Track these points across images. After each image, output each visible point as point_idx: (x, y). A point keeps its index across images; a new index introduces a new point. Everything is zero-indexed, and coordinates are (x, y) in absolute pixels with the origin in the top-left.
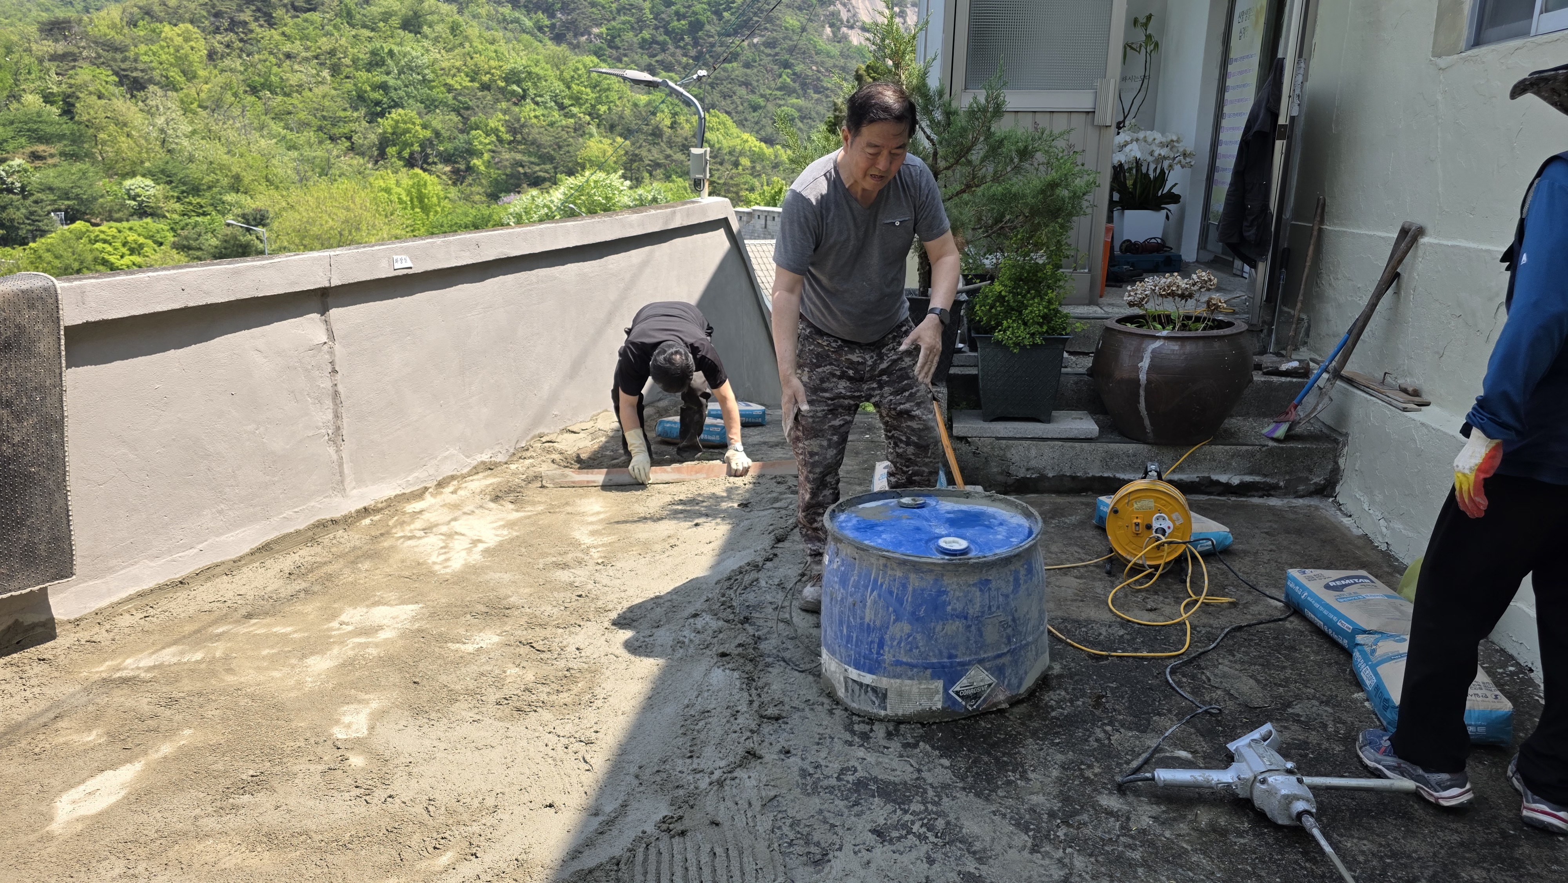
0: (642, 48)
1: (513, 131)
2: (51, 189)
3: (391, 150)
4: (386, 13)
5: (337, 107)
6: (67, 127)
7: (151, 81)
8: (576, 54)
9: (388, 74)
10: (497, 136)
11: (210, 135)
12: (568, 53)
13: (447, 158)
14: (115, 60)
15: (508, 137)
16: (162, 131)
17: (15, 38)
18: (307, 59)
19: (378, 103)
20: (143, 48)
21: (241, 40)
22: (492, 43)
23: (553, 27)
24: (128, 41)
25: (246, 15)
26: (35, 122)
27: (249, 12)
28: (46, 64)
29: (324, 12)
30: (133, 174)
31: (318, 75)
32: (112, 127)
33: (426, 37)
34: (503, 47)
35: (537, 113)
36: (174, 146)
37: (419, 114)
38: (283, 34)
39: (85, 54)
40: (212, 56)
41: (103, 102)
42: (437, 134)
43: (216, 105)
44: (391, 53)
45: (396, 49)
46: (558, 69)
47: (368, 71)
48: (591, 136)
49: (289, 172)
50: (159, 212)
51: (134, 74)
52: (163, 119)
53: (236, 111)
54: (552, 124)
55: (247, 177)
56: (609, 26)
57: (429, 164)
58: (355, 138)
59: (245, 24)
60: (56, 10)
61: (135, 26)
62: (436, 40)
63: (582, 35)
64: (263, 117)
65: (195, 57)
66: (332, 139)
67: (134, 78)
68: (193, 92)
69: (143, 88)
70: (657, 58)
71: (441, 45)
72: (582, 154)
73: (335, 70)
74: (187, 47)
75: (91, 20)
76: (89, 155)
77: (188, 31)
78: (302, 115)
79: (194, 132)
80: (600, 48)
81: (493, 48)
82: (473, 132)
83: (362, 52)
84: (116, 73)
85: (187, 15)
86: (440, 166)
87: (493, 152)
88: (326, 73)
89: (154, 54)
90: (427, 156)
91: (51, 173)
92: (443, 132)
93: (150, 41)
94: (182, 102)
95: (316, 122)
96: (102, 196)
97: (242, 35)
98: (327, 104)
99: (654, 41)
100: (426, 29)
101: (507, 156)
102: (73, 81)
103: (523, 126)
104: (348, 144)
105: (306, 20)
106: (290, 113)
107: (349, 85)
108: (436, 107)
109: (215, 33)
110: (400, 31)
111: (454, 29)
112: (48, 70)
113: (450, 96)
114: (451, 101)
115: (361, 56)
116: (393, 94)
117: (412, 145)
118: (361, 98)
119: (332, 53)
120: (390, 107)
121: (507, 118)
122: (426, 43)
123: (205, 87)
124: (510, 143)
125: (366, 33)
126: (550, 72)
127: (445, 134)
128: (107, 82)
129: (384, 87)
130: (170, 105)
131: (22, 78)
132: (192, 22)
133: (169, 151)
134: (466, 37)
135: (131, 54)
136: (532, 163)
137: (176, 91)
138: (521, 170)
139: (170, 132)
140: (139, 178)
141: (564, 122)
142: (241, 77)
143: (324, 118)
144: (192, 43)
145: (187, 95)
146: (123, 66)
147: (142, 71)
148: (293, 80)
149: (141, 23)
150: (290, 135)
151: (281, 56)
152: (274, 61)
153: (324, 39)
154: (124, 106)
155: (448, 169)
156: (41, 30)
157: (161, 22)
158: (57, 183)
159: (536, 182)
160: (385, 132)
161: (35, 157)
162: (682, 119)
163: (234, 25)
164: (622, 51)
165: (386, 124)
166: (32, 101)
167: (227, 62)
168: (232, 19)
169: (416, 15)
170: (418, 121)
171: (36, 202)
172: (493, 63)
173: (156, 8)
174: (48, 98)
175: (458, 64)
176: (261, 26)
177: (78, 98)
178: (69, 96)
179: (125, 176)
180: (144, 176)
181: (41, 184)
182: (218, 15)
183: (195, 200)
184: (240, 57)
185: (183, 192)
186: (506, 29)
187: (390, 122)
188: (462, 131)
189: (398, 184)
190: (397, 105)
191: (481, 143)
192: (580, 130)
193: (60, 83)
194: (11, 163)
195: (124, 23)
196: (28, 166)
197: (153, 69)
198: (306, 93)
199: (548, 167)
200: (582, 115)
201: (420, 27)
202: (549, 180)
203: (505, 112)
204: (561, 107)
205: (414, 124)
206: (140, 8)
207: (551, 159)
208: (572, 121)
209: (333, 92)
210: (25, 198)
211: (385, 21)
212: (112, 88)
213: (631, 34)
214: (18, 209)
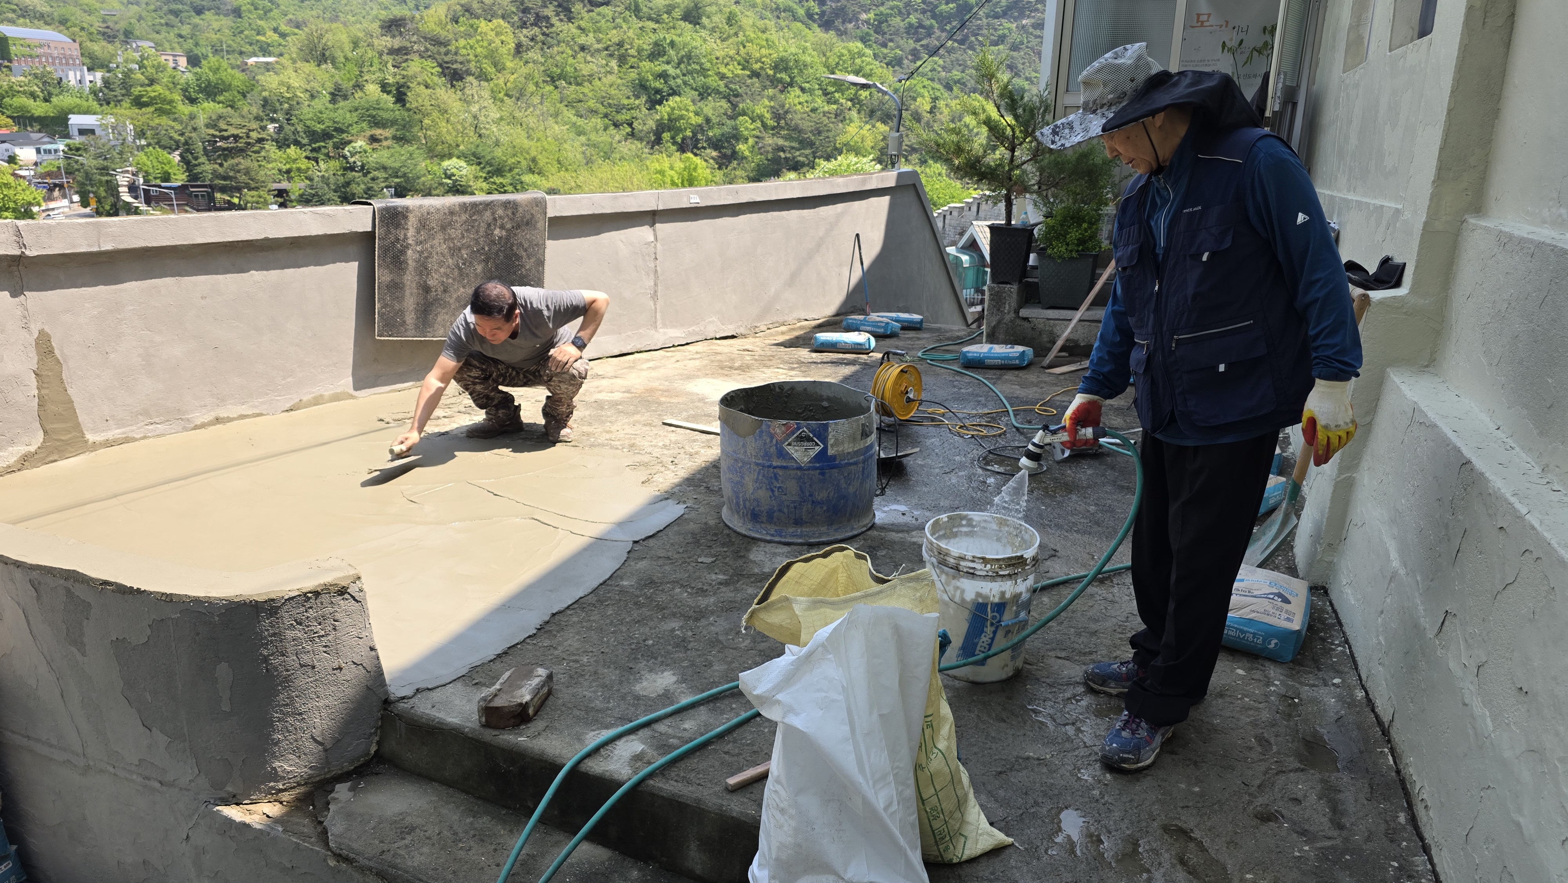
0: (908, 33)
1: (777, 117)
2: (385, 168)
3: (666, 136)
4: (670, 5)
5: (622, 95)
6: (399, 113)
7: (469, 73)
8: (843, 41)
9: (668, 63)
10: (762, 122)
11: (514, 121)
12: (835, 40)
13: (715, 144)
14: (439, 53)
15: (771, 123)
16: (475, 117)
17: (361, 35)
18: (598, 51)
19: (658, 91)
20: (462, 42)
21: (544, 34)
22: (763, 32)
23: (822, 14)
24: (451, 36)
25: (549, 11)
26: (375, 109)
27: (551, 8)
28: (385, 57)
29: (616, 6)
30: (450, 156)
31: (607, 65)
32: (435, 114)
33: (704, 27)
34: (773, 35)
35: (801, 100)
36: (483, 131)
37: (693, 101)
38: (579, 28)
39: (416, 47)
40: (519, 49)
41: (429, 91)
42: (708, 120)
43: (519, 95)
44: (672, 44)
45: (675, 38)
46: (824, 55)
47: (651, 61)
48: (851, 121)
49: (578, 156)
50: (469, 190)
51: (454, 66)
52: (477, 107)
53: (536, 100)
54: (814, 110)
55: (542, 161)
56: (877, 12)
57: (698, 149)
58: (635, 125)
59: (547, 18)
60: (393, 8)
61: (457, 22)
62: (713, 30)
63: (850, 22)
64: (558, 105)
65: (503, 50)
66: (616, 125)
67: (454, 69)
68: (501, 82)
69: (461, 78)
70: (924, 42)
71: (717, 35)
72: (840, 140)
73: (622, 60)
74: (498, 42)
75: (422, 18)
76: (416, 138)
77: (500, 26)
78: (592, 103)
79: (501, 119)
80: (867, 34)
81: (764, 36)
82: (741, 118)
83: (646, 43)
84: (440, 65)
85: (500, 12)
86: (708, 151)
87: (757, 137)
88: (614, 63)
89: (471, 47)
90: (697, 141)
91: (385, 153)
92: (713, 118)
93: (468, 36)
94: (492, 91)
95: (602, 110)
96: (424, 175)
97: (545, 29)
98: (613, 92)
99: (921, 26)
100: (704, 20)
101: (770, 141)
102: (405, 73)
103: (787, 112)
104: (629, 130)
105: (599, 14)
106: (580, 101)
107: (633, 75)
108: (709, 95)
109: (522, 28)
110: (682, 23)
111: (731, 19)
112: (387, 62)
113: (721, 83)
114: (722, 89)
115: (645, 47)
116: (672, 83)
117: (686, 129)
118: (641, 87)
119: (620, 44)
120: (669, 95)
121: (772, 104)
122: (704, 33)
123: (512, 78)
124: (773, 128)
125: (651, 25)
126: (816, 59)
127: (715, 120)
128: (432, 74)
129: (663, 75)
130: (483, 94)
131: (365, 69)
132: (503, 17)
133: (480, 136)
134: (740, 26)
135: (452, 48)
136: (793, 148)
137: (487, 80)
138: (782, 155)
139: (482, 119)
140: (455, 160)
141: (826, 108)
142: (542, 68)
143: (610, 105)
144: (503, 37)
145: (496, 85)
146: (446, 59)
147: (461, 63)
148: (585, 70)
149: (461, 19)
150: (580, 122)
151: (577, 48)
152: (570, 52)
153: (614, 32)
154: (447, 96)
155: (715, 154)
156: (382, 27)
157: (478, 19)
158: (389, 163)
159: (796, 167)
160: (662, 119)
161: (373, 139)
162: (941, 104)
163: (540, 19)
164: (888, 36)
165: (663, 111)
166: (373, 89)
167: (531, 54)
168: (537, 14)
169: (697, 7)
170: (692, 108)
171: (373, 179)
172: (763, 51)
173: (475, 6)
174: (384, 87)
175: (732, 52)
176: (561, 20)
177: (408, 87)
178: (402, 86)
179: (443, 157)
180: (458, 157)
181: (377, 163)
182: (526, 11)
183: (498, 180)
184: (542, 49)
185: (489, 172)
186: (778, 17)
187: (668, 109)
188: (731, 118)
189: (672, 168)
190: (674, 93)
191: (747, 129)
192: (841, 117)
193: (395, 75)
194: (353, 144)
195: (448, 20)
196: (368, 148)
197: (469, 61)
198: (597, 83)
199: (808, 152)
200: (844, 101)
201: (700, 18)
202: (808, 165)
203: (771, 99)
204: (826, 93)
205: (687, 110)
206: (462, 6)
207: (811, 144)
208: (835, 107)
209: (619, 81)
210: (365, 175)
211: (669, 13)
212: (436, 79)
213: (898, 19)
214: (359, 184)
